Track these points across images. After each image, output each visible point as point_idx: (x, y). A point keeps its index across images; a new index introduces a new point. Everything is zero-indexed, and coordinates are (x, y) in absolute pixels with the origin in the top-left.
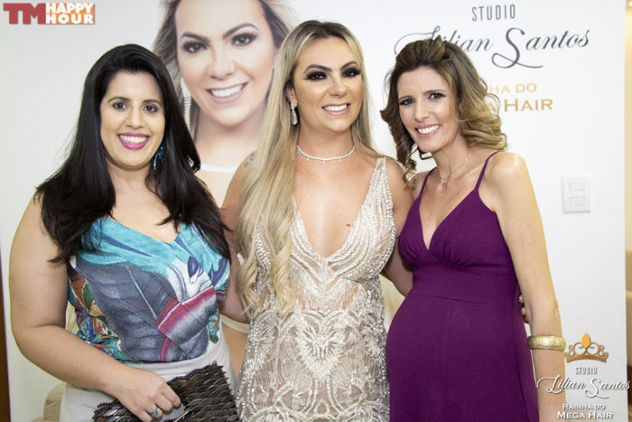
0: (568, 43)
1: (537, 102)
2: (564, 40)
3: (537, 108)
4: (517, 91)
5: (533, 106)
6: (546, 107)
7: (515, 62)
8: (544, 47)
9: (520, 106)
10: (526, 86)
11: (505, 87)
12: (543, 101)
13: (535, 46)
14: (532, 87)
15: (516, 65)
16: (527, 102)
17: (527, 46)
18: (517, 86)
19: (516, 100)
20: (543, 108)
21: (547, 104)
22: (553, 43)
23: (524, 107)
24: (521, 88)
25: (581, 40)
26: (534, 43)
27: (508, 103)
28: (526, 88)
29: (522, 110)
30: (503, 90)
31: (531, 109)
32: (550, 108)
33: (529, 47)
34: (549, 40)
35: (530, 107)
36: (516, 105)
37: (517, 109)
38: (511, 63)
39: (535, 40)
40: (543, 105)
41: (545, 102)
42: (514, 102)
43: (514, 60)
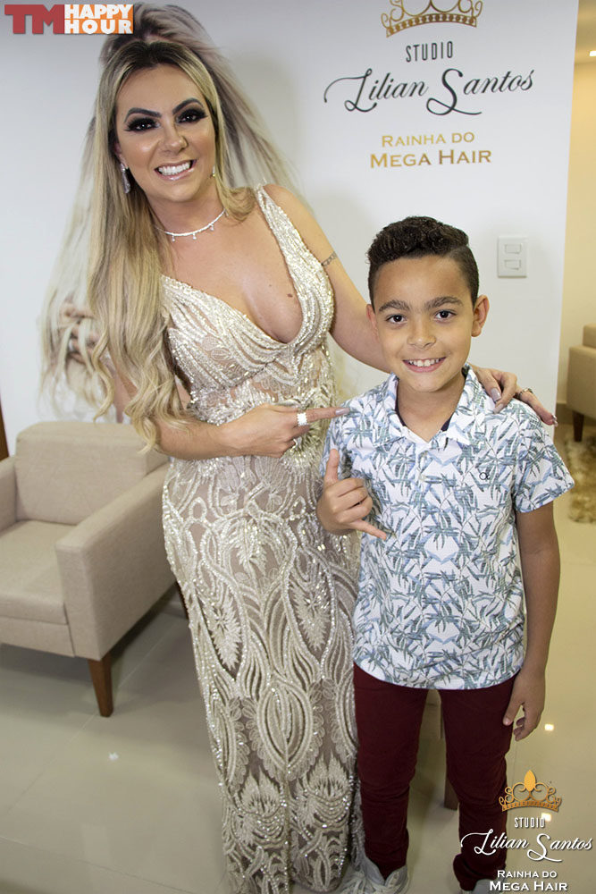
0: (509, 86)
1: (474, 153)
2: (504, 83)
3: (474, 161)
4: (453, 141)
5: (470, 159)
6: (483, 159)
7: (452, 109)
8: (483, 91)
9: (456, 158)
10: (462, 135)
11: (441, 136)
12: (480, 152)
13: (473, 90)
14: (469, 137)
15: (453, 111)
16: (463, 154)
17: (465, 90)
18: (453, 135)
19: (452, 152)
20: (480, 161)
21: (485, 156)
22: (493, 85)
23: (460, 159)
24: (457, 138)
25: (525, 82)
26: (472, 87)
27: (443, 155)
28: (463, 138)
29: (458, 162)
30: (438, 140)
31: (468, 162)
32: (488, 161)
33: (467, 91)
34: (489, 82)
35: (466, 159)
36: (452, 157)
37: (452, 162)
38: (447, 109)
39: (474, 83)
40: (481, 157)
41: (484, 154)
42: (449, 154)
43: (450, 105)
